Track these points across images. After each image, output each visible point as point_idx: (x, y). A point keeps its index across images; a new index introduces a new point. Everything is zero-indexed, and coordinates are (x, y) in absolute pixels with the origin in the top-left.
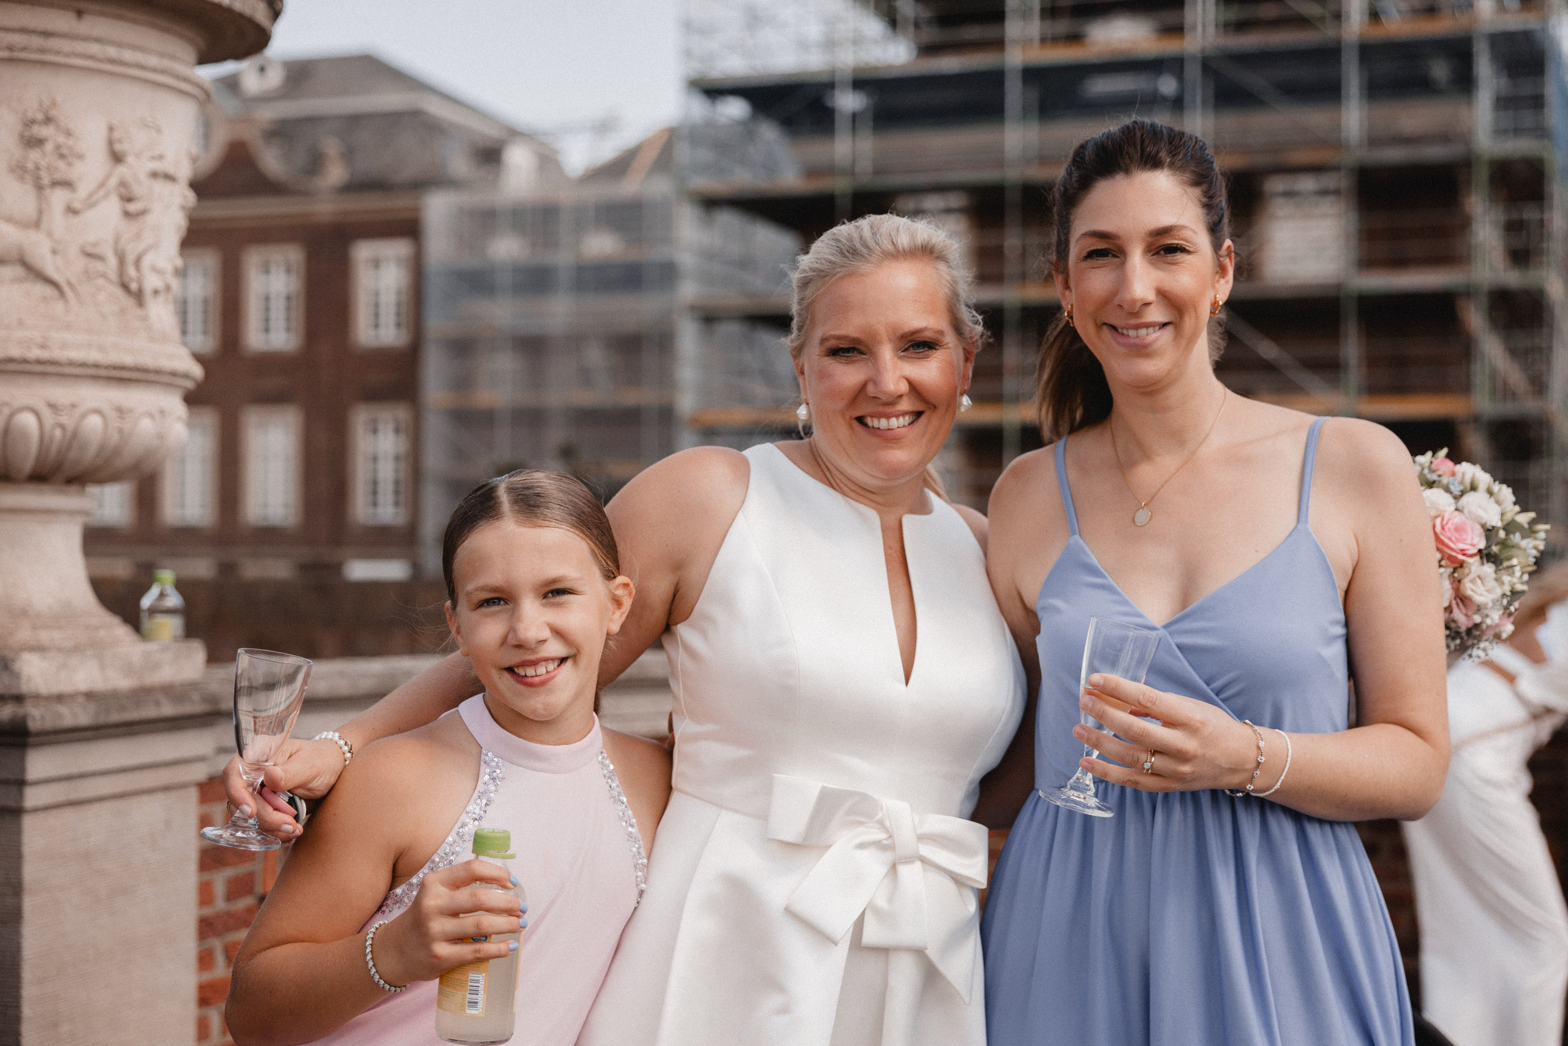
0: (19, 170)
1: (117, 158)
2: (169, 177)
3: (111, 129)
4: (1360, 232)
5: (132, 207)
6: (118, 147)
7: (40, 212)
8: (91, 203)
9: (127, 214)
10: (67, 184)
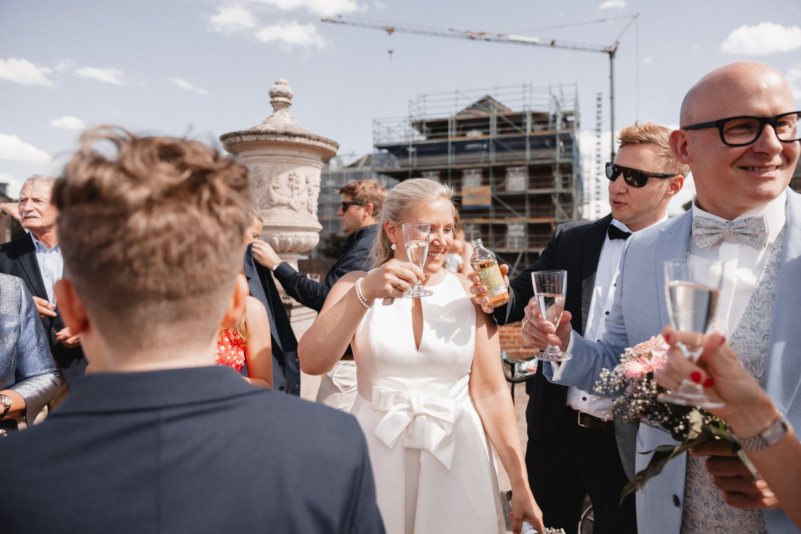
0: (288, 186)
1: (307, 182)
2: (316, 186)
3: (307, 176)
4: (529, 180)
5: (310, 193)
6: (308, 180)
7: (292, 195)
8: (302, 192)
9: (309, 195)
10: (298, 188)
